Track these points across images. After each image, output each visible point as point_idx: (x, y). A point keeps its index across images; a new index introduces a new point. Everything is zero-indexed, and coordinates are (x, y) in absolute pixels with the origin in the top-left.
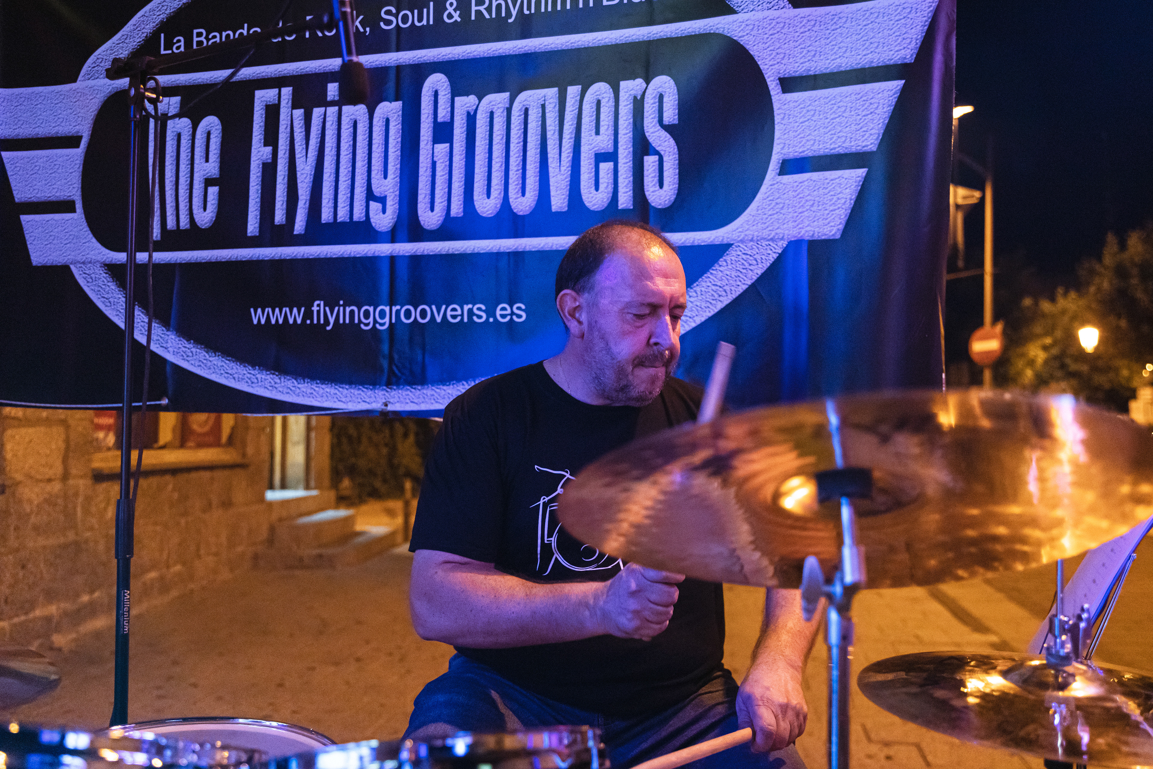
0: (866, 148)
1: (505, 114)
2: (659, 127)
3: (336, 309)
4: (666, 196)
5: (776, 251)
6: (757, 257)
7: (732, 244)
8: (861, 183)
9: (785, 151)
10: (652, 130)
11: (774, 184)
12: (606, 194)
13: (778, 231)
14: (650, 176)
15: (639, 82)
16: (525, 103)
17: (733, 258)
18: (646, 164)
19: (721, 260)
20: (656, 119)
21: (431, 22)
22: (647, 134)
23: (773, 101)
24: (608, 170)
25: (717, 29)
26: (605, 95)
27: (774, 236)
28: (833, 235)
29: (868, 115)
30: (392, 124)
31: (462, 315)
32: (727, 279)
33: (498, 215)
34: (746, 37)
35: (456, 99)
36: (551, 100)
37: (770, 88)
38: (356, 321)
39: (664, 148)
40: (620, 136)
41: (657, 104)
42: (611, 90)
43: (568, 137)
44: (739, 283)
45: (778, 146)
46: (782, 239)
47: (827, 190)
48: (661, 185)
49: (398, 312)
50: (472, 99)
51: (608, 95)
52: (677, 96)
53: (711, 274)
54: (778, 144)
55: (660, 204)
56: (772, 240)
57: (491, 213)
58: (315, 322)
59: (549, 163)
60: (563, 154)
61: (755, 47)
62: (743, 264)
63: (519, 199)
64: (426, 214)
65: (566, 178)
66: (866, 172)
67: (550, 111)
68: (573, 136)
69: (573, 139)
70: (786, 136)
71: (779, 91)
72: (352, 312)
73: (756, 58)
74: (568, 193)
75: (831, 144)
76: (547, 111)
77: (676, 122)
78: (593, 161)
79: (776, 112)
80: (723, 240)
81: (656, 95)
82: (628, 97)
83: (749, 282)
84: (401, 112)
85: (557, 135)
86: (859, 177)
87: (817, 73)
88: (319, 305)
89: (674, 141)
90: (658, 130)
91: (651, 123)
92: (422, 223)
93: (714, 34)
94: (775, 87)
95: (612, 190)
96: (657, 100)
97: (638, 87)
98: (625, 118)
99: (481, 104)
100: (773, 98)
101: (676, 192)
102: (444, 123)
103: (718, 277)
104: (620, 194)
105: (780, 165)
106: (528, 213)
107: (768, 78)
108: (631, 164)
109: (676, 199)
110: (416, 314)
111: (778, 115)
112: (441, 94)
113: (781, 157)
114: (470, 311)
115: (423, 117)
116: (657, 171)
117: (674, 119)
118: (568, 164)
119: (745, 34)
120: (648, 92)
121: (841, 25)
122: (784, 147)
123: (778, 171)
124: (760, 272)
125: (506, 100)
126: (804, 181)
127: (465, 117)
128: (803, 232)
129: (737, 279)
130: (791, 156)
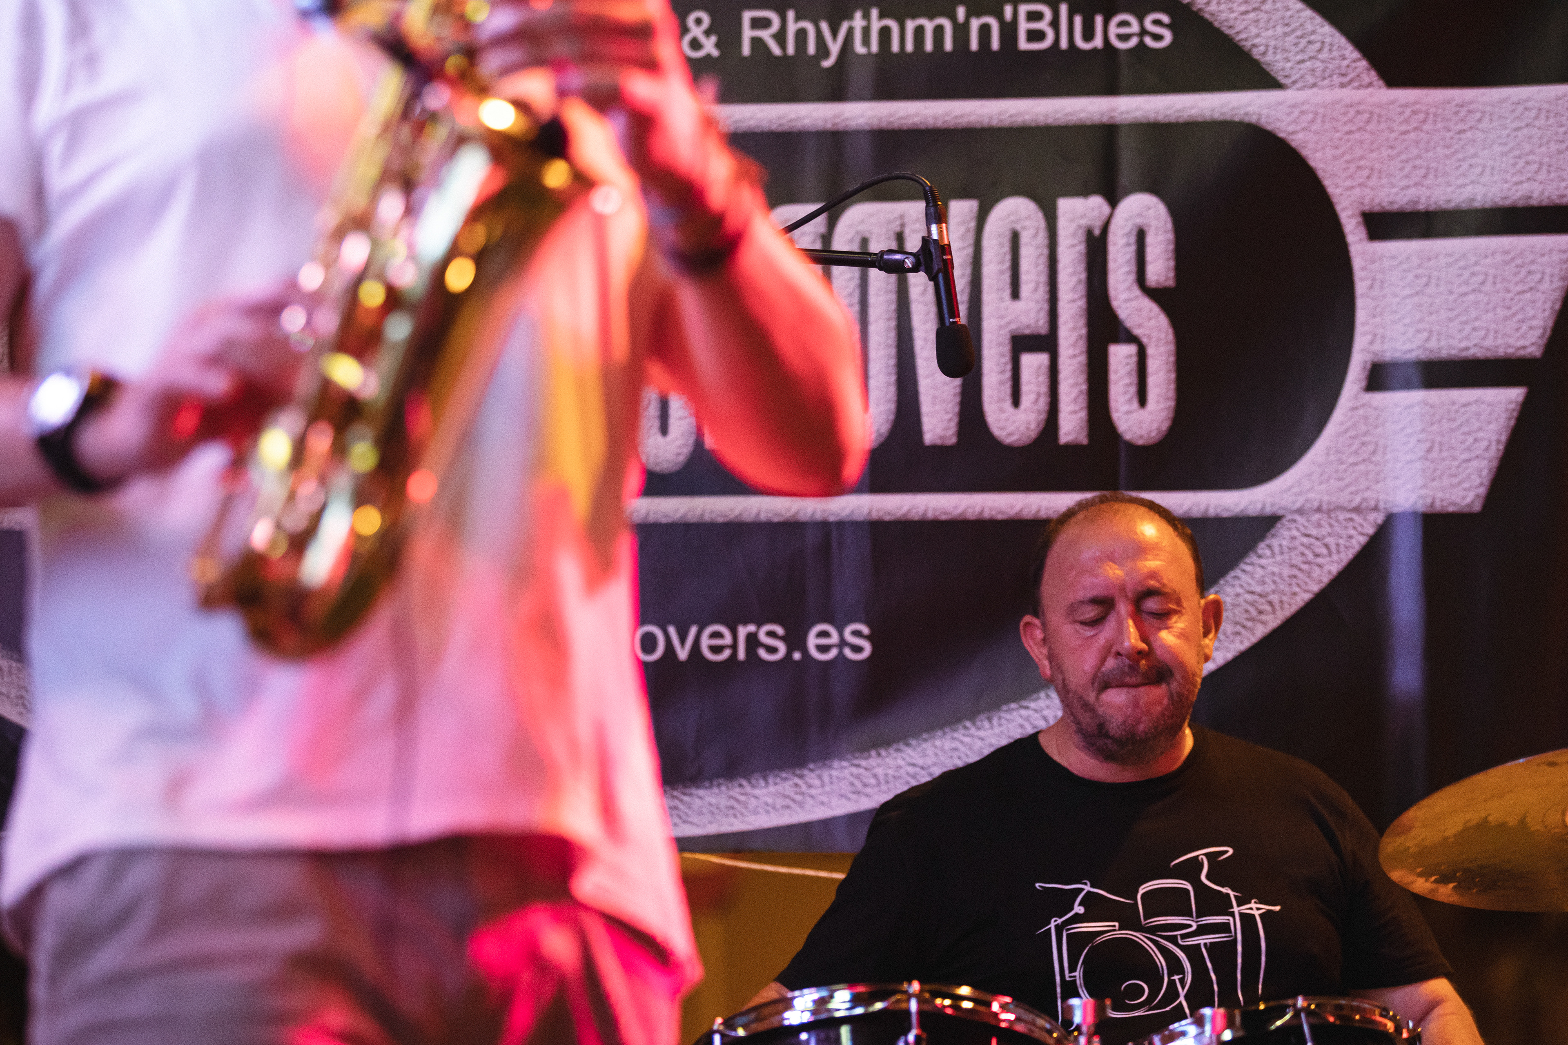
0: (1522, 351)
2: (1139, 292)
4: (1151, 423)
5: (1365, 531)
6: (1330, 541)
7: (1282, 517)
8: (1516, 415)
9: (1376, 347)
10: (1124, 296)
11: (1357, 408)
12: (1034, 414)
13: (1367, 494)
14: (1121, 384)
15: (1097, 203)
16: (862, 228)
17: (1285, 543)
18: (1112, 361)
19: (1262, 545)
20: (1132, 277)
22: (1114, 304)
23: (1352, 254)
24: (1039, 368)
25: (1246, 113)
26: (1027, 223)
27: (1359, 504)
28: (1468, 505)
29: (1525, 292)
31: (734, 646)
32: (1274, 582)
34: (1300, 135)
36: (916, 227)
37: (1346, 230)
39: (1147, 332)
40: (1060, 304)
41: (1134, 247)
42: (1040, 213)
44: (1296, 589)
45: (1363, 337)
46: (1376, 509)
47: (1455, 425)
48: (1143, 401)
52: (1172, 236)
54: (1362, 334)
55: (1141, 437)
56: (1357, 510)
61: (1318, 154)
62: (1303, 553)
64: (652, 440)
66: (1524, 394)
68: (966, 298)
69: (966, 305)
70: (1377, 320)
71: (1362, 236)
73: (1320, 174)
74: (957, 409)
75: (1460, 341)
77: (1171, 283)
78: (1007, 349)
79: (1358, 273)
80: (1263, 507)
81: (1131, 230)
82: (1075, 230)
83: (1316, 588)
85: (930, 297)
86: (1511, 402)
87: (1432, 208)
89: (1166, 320)
90: (1137, 298)
91: (1123, 282)
93: (1241, 124)
94: (1355, 228)
95: (1047, 407)
96: (1133, 240)
97: (1096, 213)
98: (1070, 270)
100: (1351, 248)
101: (1172, 414)
103: (1257, 576)
104: (1062, 415)
105: (1366, 372)
107: (1343, 211)
108: (1083, 358)
109: (1171, 429)
111: (1362, 280)
113: (1369, 358)
114: (752, 638)
116: (1135, 374)
117: (1167, 279)
119: (1300, 128)
120: (1115, 222)
121: (1473, 124)
122: (1373, 341)
123: (1364, 384)
124: (1335, 570)
126: (1413, 405)
128: (1414, 498)
129: (1294, 581)
130: (1388, 357)
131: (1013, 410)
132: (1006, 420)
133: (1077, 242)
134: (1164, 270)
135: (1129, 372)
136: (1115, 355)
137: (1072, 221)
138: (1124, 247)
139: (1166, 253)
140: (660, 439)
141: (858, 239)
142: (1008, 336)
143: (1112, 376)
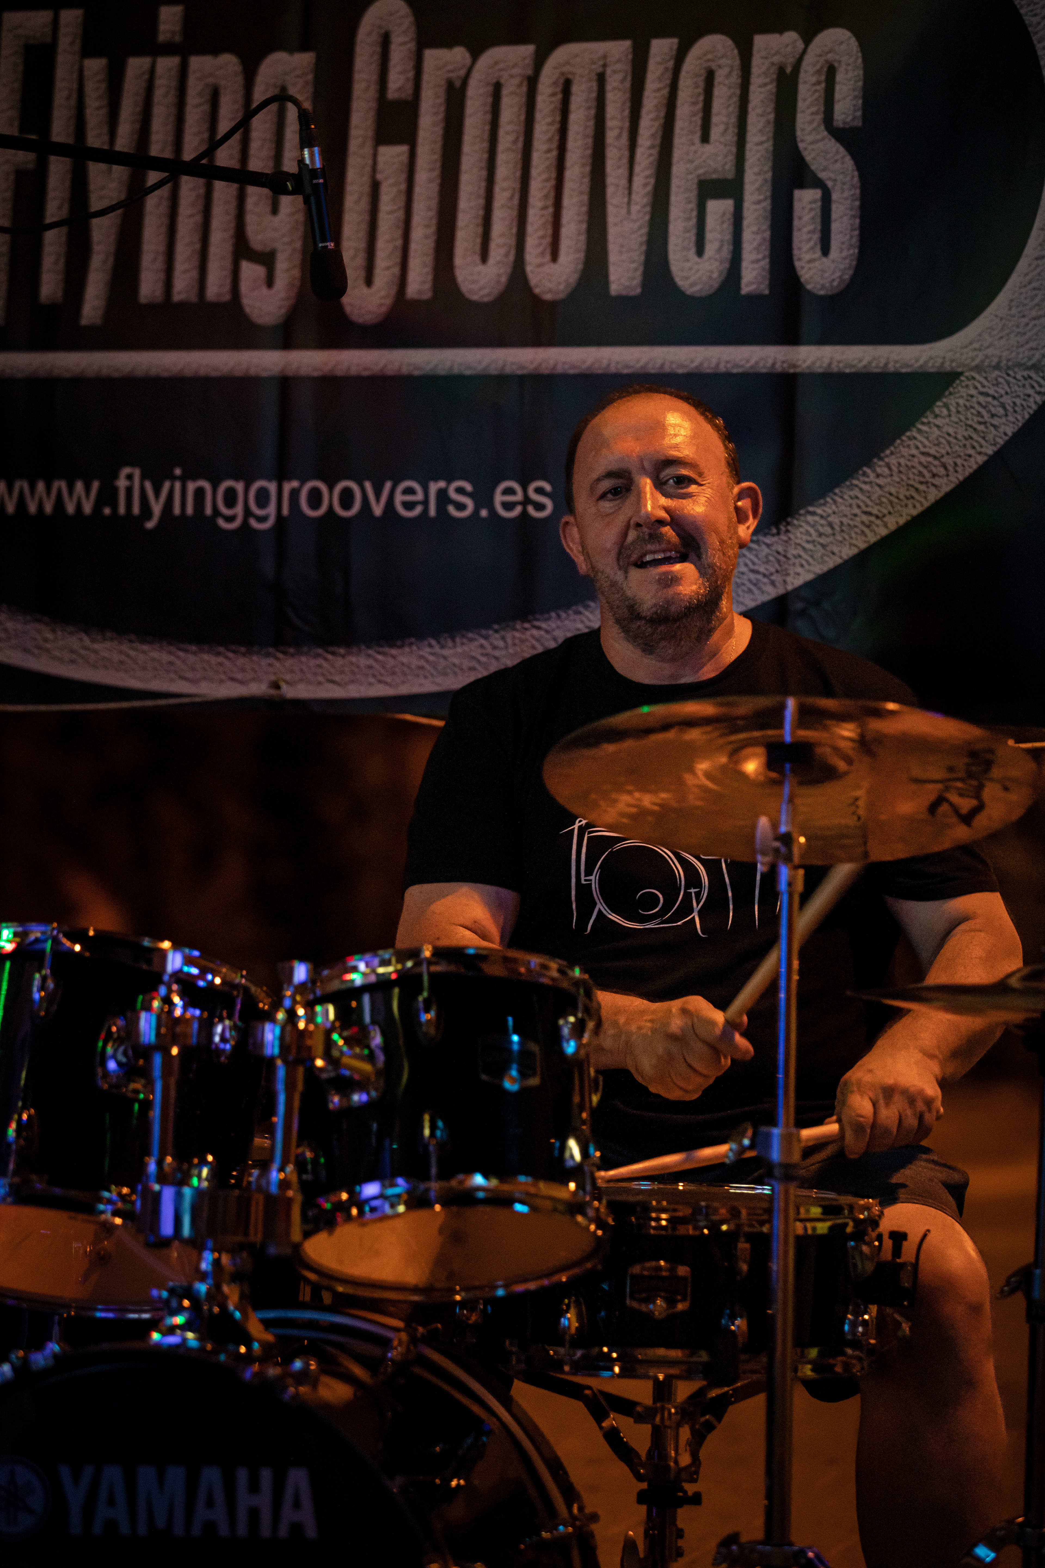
1: (524, 89)
2: (826, 133)
3: (167, 485)
4: (834, 272)
6: (1006, 400)
7: (961, 373)
10: (809, 138)
12: (717, 264)
14: (805, 230)
15: (791, 39)
16: (565, 69)
17: (961, 401)
18: (797, 206)
19: (939, 403)
20: (819, 117)
22: (801, 146)
24: (724, 214)
26: (722, 62)
31: (425, 503)
32: (949, 443)
35: (427, 53)
36: (618, 67)
38: (209, 511)
39: (832, 175)
40: (748, 147)
41: (823, 85)
42: (736, 51)
43: (647, 143)
44: (970, 451)
48: (826, 249)
49: (295, 494)
50: (458, 55)
51: (729, 62)
52: (861, 73)
53: (919, 430)
55: (823, 287)
56: (1035, 367)
57: (488, 295)
58: (122, 510)
59: (609, 199)
60: (635, 179)
62: (979, 413)
63: (546, 268)
64: (358, 290)
65: (640, 229)
67: (614, 89)
68: (658, 142)
69: (657, 149)
72: (200, 493)
74: (643, 258)
76: (608, 87)
77: (858, 123)
78: (693, 195)
80: (943, 364)
81: (822, 67)
82: (768, 69)
83: (990, 451)
84: (312, 75)
85: (624, 140)
88: (130, 477)
89: (852, 163)
90: (823, 139)
91: (811, 122)
92: (349, 311)
95: (730, 256)
96: (823, 78)
97: (789, 49)
98: (760, 112)
99: (476, 67)
101: (854, 263)
102: (399, 104)
103: (933, 437)
104: (744, 264)
106: (562, 296)
108: (767, 204)
109: (853, 278)
110: (331, 498)
112: (396, 40)
114: (443, 496)
115: (356, 87)
116: (818, 220)
117: (854, 118)
118: (645, 200)
120: (809, 58)
124: (1010, 430)
125: (526, 61)
127: (442, 92)
129: (968, 443)
131: (696, 259)
132: (691, 269)
133: (768, 80)
134: (852, 108)
135: (813, 218)
136: (800, 200)
137: (766, 58)
138: (814, 84)
139: (854, 90)
140: (365, 290)
141: (562, 81)
142: (696, 181)
143: (796, 223)
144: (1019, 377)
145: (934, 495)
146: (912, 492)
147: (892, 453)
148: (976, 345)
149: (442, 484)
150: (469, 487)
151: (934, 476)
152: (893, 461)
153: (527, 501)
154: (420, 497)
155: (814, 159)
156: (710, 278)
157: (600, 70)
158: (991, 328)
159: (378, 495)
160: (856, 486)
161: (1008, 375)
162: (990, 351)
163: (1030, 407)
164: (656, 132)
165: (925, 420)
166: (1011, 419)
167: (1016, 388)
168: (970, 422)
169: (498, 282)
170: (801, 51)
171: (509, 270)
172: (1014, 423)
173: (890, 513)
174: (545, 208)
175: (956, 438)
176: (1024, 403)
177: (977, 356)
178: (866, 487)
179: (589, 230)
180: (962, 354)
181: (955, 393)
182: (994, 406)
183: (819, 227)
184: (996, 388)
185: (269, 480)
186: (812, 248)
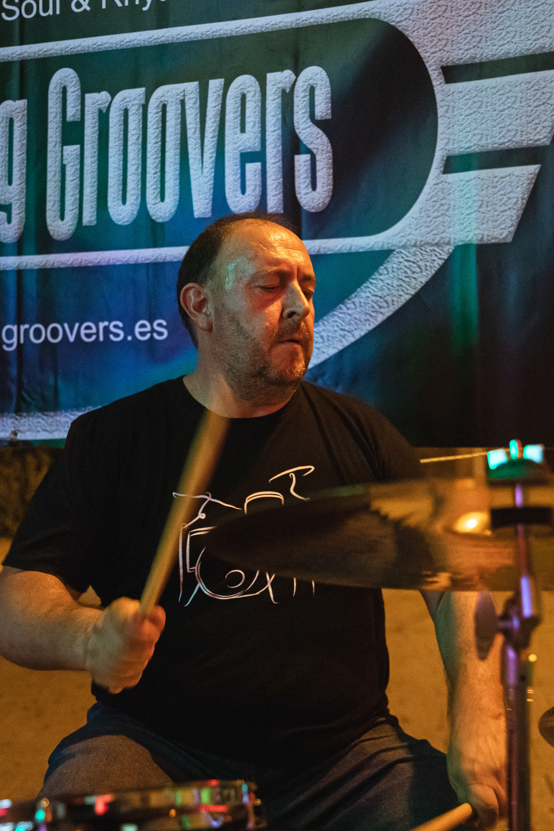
0: (538, 142)
1: (141, 111)
2: (311, 123)
4: (319, 199)
5: (442, 257)
6: (421, 263)
7: (394, 250)
8: (534, 181)
9: (450, 147)
10: (302, 126)
11: (438, 184)
12: (253, 198)
13: (443, 235)
14: (302, 177)
15: (288, 74)
16: (162, 99)
17: (395, 266)
18: (296, 164)
19: (382, 267)
20: (307, 115)
21: (58, 12)
22: (297, 131)
23: (436, 92)
24: (256, 171)
25: (373, 13)
26: (250, 89)
27: (439, 241)
28: (504, 238)
29: (540, 105)
30: (16, 125)
31: (97, 334)
32: (389, 289)
33: (135, 223)
34: (404, 23)
35: (87, 96)
36: (191, 96)
37: (432, 78)
39: (316, 146)
40: (267, 133)
41: (308, 97)
42: (257, 83)
43: (211, 135)
44: (402, 293)
45: (442, 142)
46: (448, 243)
47: (497, 190)
48: (314, 187)
49: (27, 331)
50: (104, 95)
51: (254, 89)
52: (329, 89)
53: (371, 283)
54: (441, 140)
55: (313, 208)
56: (437, 244)
57: (127, 221)
59: (190, 166)
60: (205, 154)
61: (415, 34)
62: (405, 271)
63: (158, 205)
64: (56, 223)
65: (209, 181)
66: (539, 169)
67: (190, 108)
68: (216, 134)
69: (216, 138)
70: (450, 130)
71: (442, 81)
73: (416, 45)
74: (211, 197)
75: (499, 139)
76: (187, 107)
77: (329, 117)
78: (238, 161)
79: (439, 104)
80: (383, 245)
81: (307, 88)
82: (276, 90)
83: (413, 292)
84: (26, 112)
85: (198, 134)
86: (531, 174)
87: (483, 60)
89: (327, 138)
90: (309, 127)
91: (302, 118)
92: (51, 233)
93: (370, 19)
94: (438, 76)
95: (260, 193)
96: (308, 93)
97: (287, 80)
98: (273, 114)
99: (115, 100)
100: (435, 88)
101: (331, 194)
102: (73, 123)
103: (379, 286)
104: (269, 197)
105: (444, 162)
106: (168, 220)
107: (430, 67)
108: (280, 164)
109: (330, 202)
110: (46, 333)
111: (441, 107)
112: (70, 90)
113: (445, 153)
114: (107, 330)
115: (51, 117)
116: (309, 171)
117: (327, 114)
118: (211, 165)
119: (403, 19)
120: (299, 83)
121: (508, 7)
122: (448, 143)
123: (442, 169)
124: (424, 280)
125: (141, 96)
126: (471, 180)
127: (96, 116)
128: (471, 235)
129: (400, 288)
130: (456, 152)
131: (241, 196)
132: (238, 201)
133: (276, 97)
134: (325, 109)
135: (306, 170)
136: (298, 161)
137: (275, 85)
138: (303, 97)
139: (326, 99)
140: (60, 222)
141: (161, 105)
142: (239, 153)
143: (296, 173)
144: (428, 250)
145: (380, 319)
146: (368, 317)
147: (356, 296)
148: (402, 234)
149: (106, 323)
150: (120, 324)
151: (381, 307)
152: (356, 300)
153: (153, 331)
154: (94, 330)
155: (305, 138)
156: (250, 206)
157: (182, 98)
158: (410, 225)
159: (71, 330)
160: (336, 315)
161: (422, 250)
162: (410, 237)
163: (435, 267)
164: (215, 129)
165: (374, 277)
166: (424, 274)
167: (426, 257)
168: (400, 277)
169: (132, 214)
170: (294, 80)
171: (138, 208)
172: (426, 276)
173: (356, 329)
174: (156, 173)
175: (392, 286)
176: (431, 265)
177: (402, 240)
178: (341, 315)
179: (181, 184)
180: (394, 240)
181: (390, 261)
182: (414, 267)
183: (310, 175)
184: (414, 257)
185: (13, 324)
186: (307, 187)
